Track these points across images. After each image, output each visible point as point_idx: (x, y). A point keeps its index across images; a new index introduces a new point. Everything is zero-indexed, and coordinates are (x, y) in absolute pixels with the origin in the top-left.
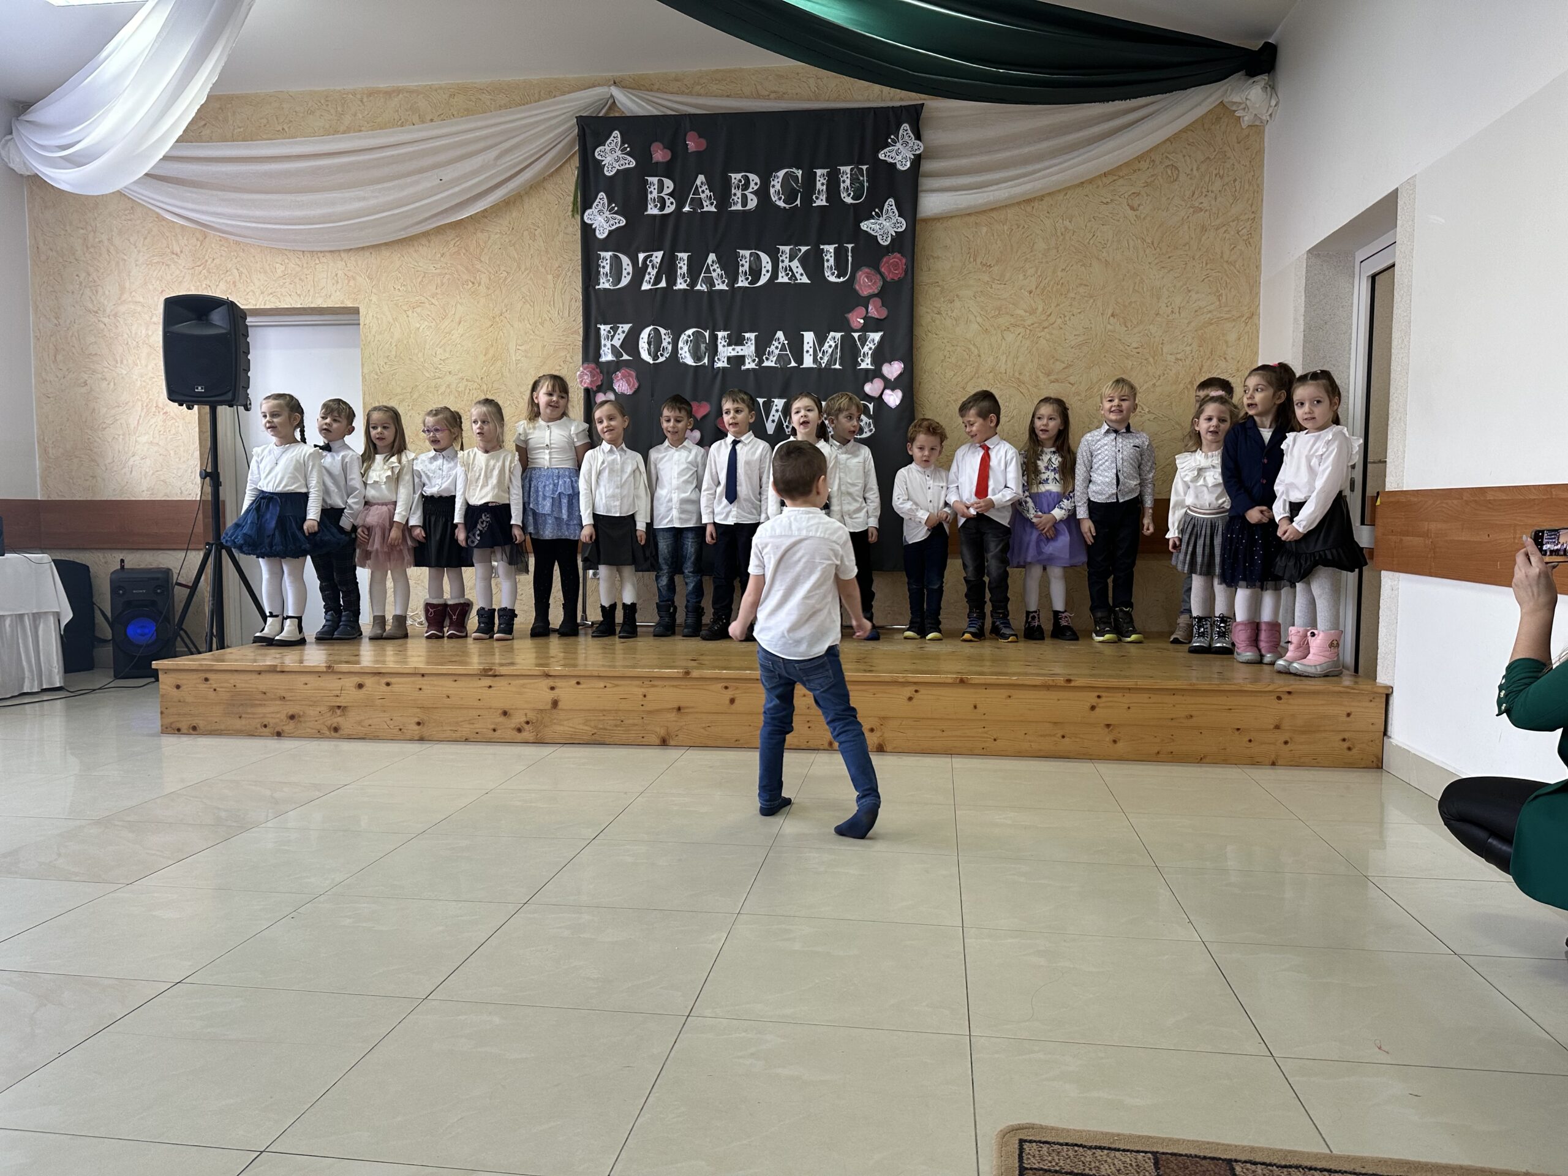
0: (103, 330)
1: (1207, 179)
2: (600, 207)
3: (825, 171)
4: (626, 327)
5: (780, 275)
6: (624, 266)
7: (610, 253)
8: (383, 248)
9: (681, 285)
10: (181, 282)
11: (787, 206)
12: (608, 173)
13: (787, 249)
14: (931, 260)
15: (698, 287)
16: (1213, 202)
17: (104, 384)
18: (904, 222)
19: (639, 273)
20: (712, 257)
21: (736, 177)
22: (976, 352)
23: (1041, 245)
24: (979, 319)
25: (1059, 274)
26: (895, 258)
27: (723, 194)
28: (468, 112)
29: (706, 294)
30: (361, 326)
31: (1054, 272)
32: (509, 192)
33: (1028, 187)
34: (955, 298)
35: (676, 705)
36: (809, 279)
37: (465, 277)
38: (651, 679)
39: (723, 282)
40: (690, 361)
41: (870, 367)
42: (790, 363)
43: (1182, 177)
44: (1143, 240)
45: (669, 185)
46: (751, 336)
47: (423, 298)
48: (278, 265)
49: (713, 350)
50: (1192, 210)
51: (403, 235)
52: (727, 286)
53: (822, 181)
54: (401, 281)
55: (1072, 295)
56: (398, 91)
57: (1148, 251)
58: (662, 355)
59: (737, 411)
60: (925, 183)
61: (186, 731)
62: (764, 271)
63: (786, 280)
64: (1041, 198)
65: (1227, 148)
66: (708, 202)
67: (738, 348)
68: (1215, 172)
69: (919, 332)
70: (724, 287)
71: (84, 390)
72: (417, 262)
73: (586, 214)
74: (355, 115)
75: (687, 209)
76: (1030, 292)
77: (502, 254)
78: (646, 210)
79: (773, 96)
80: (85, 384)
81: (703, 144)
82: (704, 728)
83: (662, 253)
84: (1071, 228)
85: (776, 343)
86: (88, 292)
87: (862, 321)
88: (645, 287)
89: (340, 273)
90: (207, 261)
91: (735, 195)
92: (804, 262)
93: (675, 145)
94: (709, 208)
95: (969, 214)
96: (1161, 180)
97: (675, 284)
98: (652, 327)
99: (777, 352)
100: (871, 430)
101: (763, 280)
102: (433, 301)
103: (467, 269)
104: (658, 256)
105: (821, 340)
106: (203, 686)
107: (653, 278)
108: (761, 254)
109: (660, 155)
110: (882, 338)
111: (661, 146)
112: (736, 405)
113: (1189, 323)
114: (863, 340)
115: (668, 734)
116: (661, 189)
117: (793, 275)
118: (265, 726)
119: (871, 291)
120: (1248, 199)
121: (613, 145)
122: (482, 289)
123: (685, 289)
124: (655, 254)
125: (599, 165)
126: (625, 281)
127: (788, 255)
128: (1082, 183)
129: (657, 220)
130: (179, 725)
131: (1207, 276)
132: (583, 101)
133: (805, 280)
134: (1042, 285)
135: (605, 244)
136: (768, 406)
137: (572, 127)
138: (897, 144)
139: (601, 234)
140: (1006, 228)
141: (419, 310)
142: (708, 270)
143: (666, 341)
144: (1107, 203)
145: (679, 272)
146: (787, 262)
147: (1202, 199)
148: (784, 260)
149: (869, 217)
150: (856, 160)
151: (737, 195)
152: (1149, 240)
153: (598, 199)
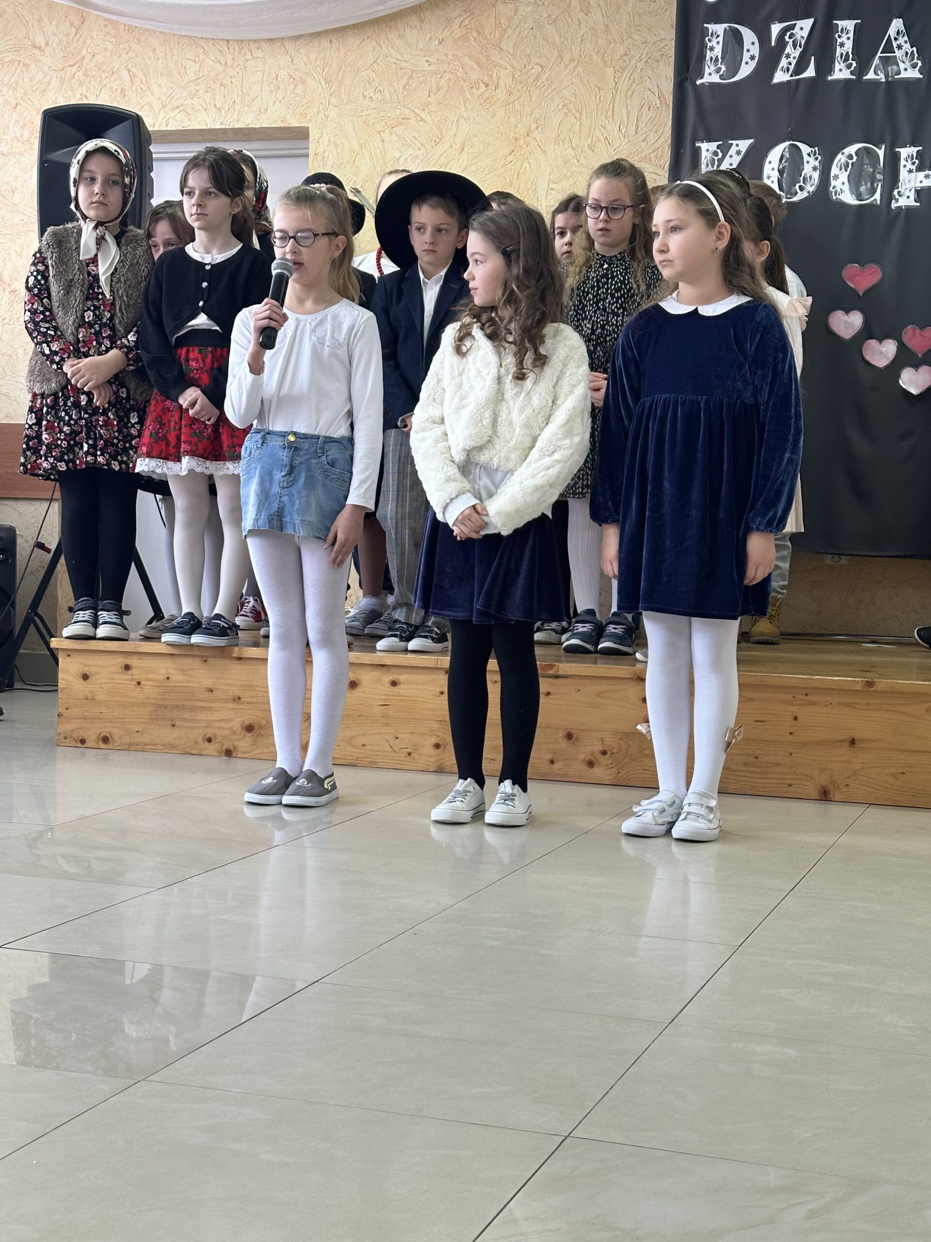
4: (744, 145)
6: (747, 45)
7: (725, 25)
8: (350, 32)
9: (841, 72)
10: (44, 91)
15: (871, 75)
19: (770, 57)
20: (897, 24)
29: (883, 87)
30: (311, 158)
35: (847, 735)
37: (474, 76)
38: (807, 691)
39: (914, 66)
40: (848, 198)
47: (407, 111)
48: (189, 63)
49: (891, 179)
52: (920, 72)
54: (374, 84)
58: (802, 189)
61: (93, 744)
70: (915, 74)
72: (402, 55)
77: (535, 37)
82: (893, 775)
83: (811, 21)
88: (780, 77)
89: (283, 74)
90: (84, 58)
97: (831, 71)
98: (787, 143)
102: (423, 115)
103: (478, 62)
104: (804, 27)
106: (123, 678)
107: (794, 62)
115: (833, 782)
118: (209, 740)
122: (501, 94)
123: (847, 81)
124: (800, 23)
126: (746, 70)
130: (82, 734)
135: (717, 12)
141: (399, 130)
142: (889, 48)
143: (810, 165)
145: (838, 51)
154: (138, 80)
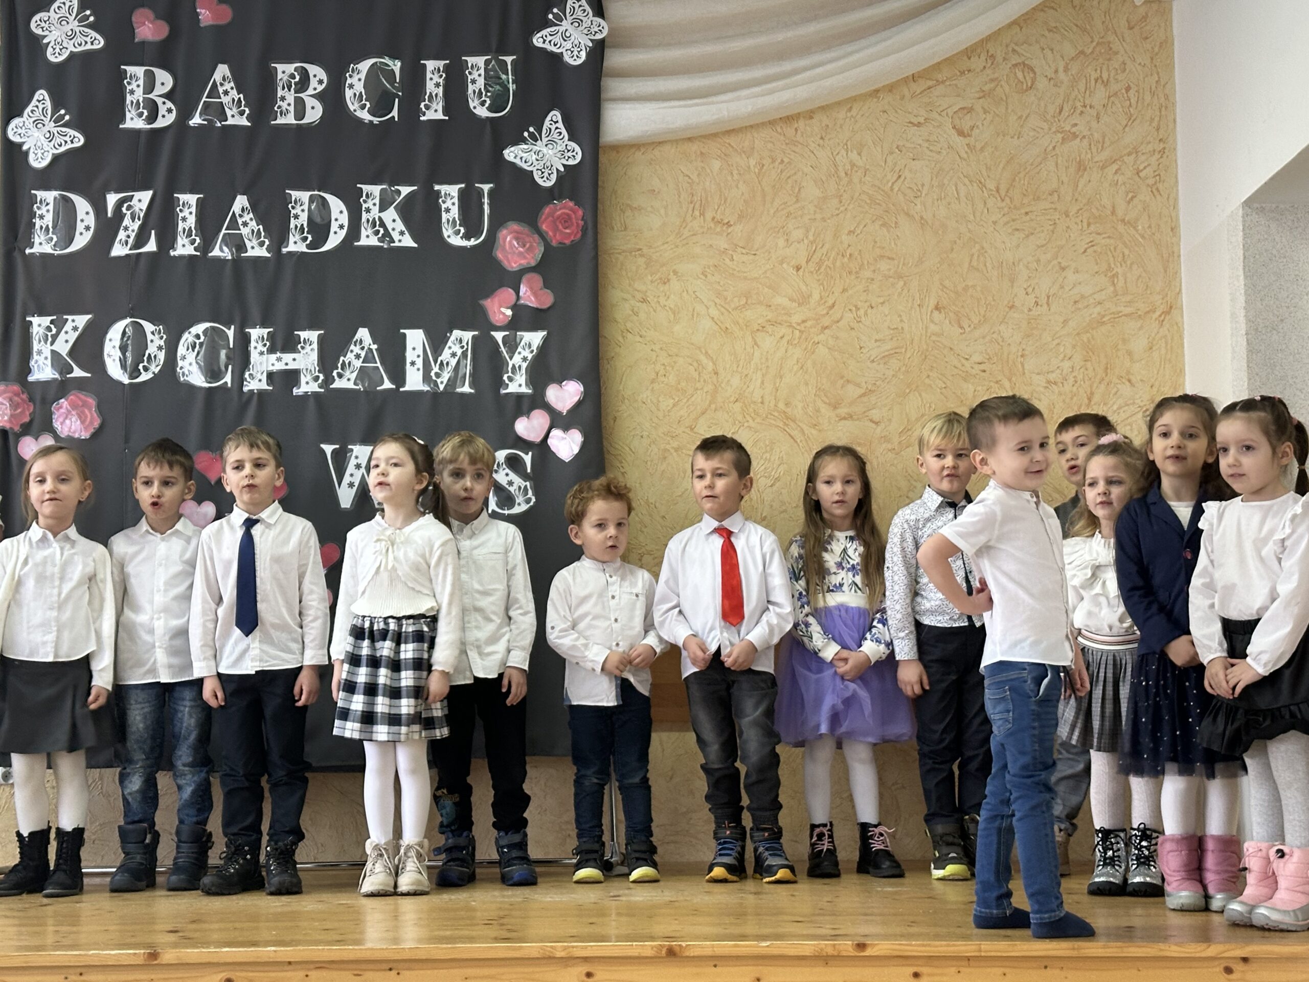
1: (1082, 86)
3: (441, 64)
4: (81, 320)
5: (364, 233)
6: (80, 215)
7: (55, 193)
9: (184, 248)
11: (376, 120)
13: (375, 190)
14: (629, 213)
15: (216, 252)
16: (1094, 124)
18: (578, 149)
19: (107, 228)
20: (241, 201)
21: (284, 70)
22: (710, 366)
23: (812, 192)
24: (714, 312)
25: (844, 237)
26: (563, 207)
27: (260, 97)
29: (229, 264)
31: (836, 236)
33: (786, 95)
34: (672, 276)
36: (415, 240)
39: (262, 244)
40: (197, 379)
41: (524, 390)
42: (382, 383)
43: (1042, 83)
44: (982, 185)
45: (165, 80)
46: (311, 336)
49: (241, 358)
50: (1060, 136)
52: (268, 250)
53: (436, 79)
55: (867, 274)
57: (991, 203)
58: (146, 369)
59: (258, 465)
60: (613, 87)
62: (334, 226)
63: (373, 241)
64: (810, 115)
65: (1111, 37)
66: (235, 110)
67: (288, 357)
68: (1094, 75)
69: (611, 331)
70: (263, 252)
75: (196, 120)
76: (798, 268)
78: (123, 119)
81: (226, 14)
83: (150, 193)
84: (860, 163)
85: (356, 349)
87: (509, 313)
88: (119, 250)
91: (283, 99)
92: (405, 212)
93: (176, 14)
94: (237, 119)
95: (690, 139)
96: (1007, 88)
97: (173, 246)
98: (129, 320)
99: (358, 364)
100: (528, 501)
101: (334, 241)
104: (142, 199)
105: (437, 343)
108: (328, 196)
109: (148, 29)
110: (546, 340)
111: (151, 14)
112: (256, 454)
113: (1065, 322)
114: (512, 345)
116: (150, 85)
117: (387, 234)
119: (524, 262)
120: (1152, 120)
123: (191, 257)
125: (37, 45)
126: (81, 241)
127: (377, 201)
128: (877, 91)
129: (143, 140)
131: (1092, 244)
133: (408, 241)
134: (816, 258)
135: (45, 179)
136: (341, 458)
138: (564, 23)
139: (39, 161)
140: (752, 162)
142: (234, 225)
143: (155, 343)
144: (919, 125)
145: (181, 225)
146: (375, 212)
147: (1076, 119)
148: (371, 209)
149: (518, 140)
150: (494, 47)
151: (286, 99)
152: (991, 185)
153: (34, 102)
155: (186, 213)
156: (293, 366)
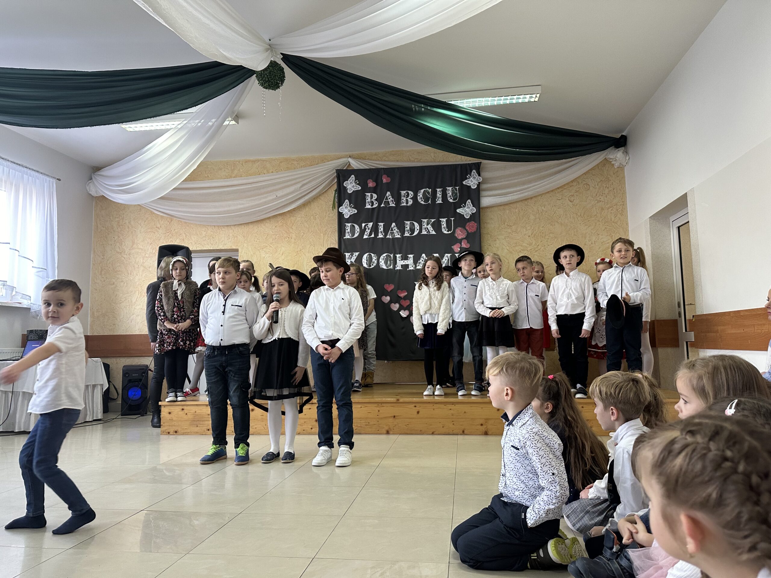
0: (123, 261)
1: (602, 189)
2: (346, 206)
3: (441, 189)
4: (357, 254)
5: (423, 231)
6: (356, 229)
7: (351, 224)
8: (250, 224)
9: (380, 236)
10: (159, 240)
11: (426, 204)
12: (349, 192)
13: (426, 220)
14: (486, 224)
15: (388, 237)
16: (605, 198)
17: (122, 284)
18: (475, 209)
19: (362, 232)
20: (394, 224)
21: (403, 192)
23: (532, 217)
24: (507, 248)
25: (541, 228)
26: (472, 223)
27: (398, 199)
28: (288, 169)
29: (391, 240)
31: (539, 228)
32: (305, 201)
33: (526, 194)
34: (497, 239)
35: (393, 415)
37: (285, 235)
38: (382, 403)
39: (399, 234)
40: (384, 267)
43: (591, 188)
44: (577, 214)
45: (375, 196)
46: (411, 256)
47: (267, 244)
48: (203, 232)
49: (395, 263)
50: (596, 201)
51: (259, 218)
53: (440, 193)
54: (257, 237)
55: (547, 237)
56: (258, 161)
57: (579, 218)
58: (372, 265)
60: (483, 193)
61: (172, 434)
62: (416, 230)
63: (425, 233)
64: (531, 198)
65: (609, 176)
66: (392, 203)
67: (406, 261)
68: (605, 186)
70: (399, 236)
71: (113, 286)
72: (265, 230)
73: (340, 208)
74: (239, 170)
75: (383, 205)
76: (529, 236)
77: (301, 226)
78: (365, 206)
79: (416, 160)
80: (114, 284)
81: (389, 180)
82: (406, 425)
83: (372, 223)
84: (544, 210)
86: (118, 244)
88: (365, 237)
89: (231, 235)
90: (172, 230)
91: (403, 199)
92: (433, 225)
93: (377, 180)
94: (392, 205)
95: (501, 206)
96: (582, 190)
97: (378, 235)
98: (368, 253)
101: (416, 233)
102: (271, 245)
103: (286, 232)
104: (370, 225)
106: (181, 413)
107: (368, 233)
108: (414, 222)
109: (371, 184)
111: (372, 181)
113: (600, 248)
115: (390, 428)
116: (372, 197)
117: (429, 231)
119: (462, 237)
120: (620, 196)
121: (351, 181)
122: (293, 240)
123: (382, 238)
125: (345, 189)
126: (356, 235)
127: (426, 223)
128: (549, 192)
129: (370, 210)
130: (168, 431)
131: (606, 228)
132: (338, 163)
133: (434, 233)
134: (534, 234)
135: (348, 221)
137: (334, 173)
138: (471, 178)
139: (346, 217)
140: (517, 210)
141: (265, 249)
142: (392, 230)
143: (374, 259)
144: (560, 200)
145: (380, 230)
146: (426, 226)
147: (601, 197)
148: (425, 225)
149: (460, 207)
150: (454, 185)
151: (404, 199)
152: (579, 214)
153: (345, 203)
154: (188, 237)
155: (381, 228)
156: (407, 263)
